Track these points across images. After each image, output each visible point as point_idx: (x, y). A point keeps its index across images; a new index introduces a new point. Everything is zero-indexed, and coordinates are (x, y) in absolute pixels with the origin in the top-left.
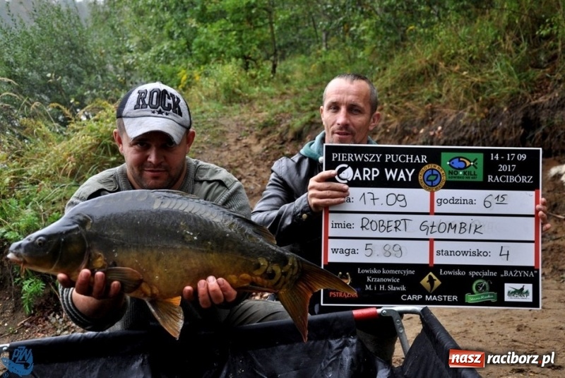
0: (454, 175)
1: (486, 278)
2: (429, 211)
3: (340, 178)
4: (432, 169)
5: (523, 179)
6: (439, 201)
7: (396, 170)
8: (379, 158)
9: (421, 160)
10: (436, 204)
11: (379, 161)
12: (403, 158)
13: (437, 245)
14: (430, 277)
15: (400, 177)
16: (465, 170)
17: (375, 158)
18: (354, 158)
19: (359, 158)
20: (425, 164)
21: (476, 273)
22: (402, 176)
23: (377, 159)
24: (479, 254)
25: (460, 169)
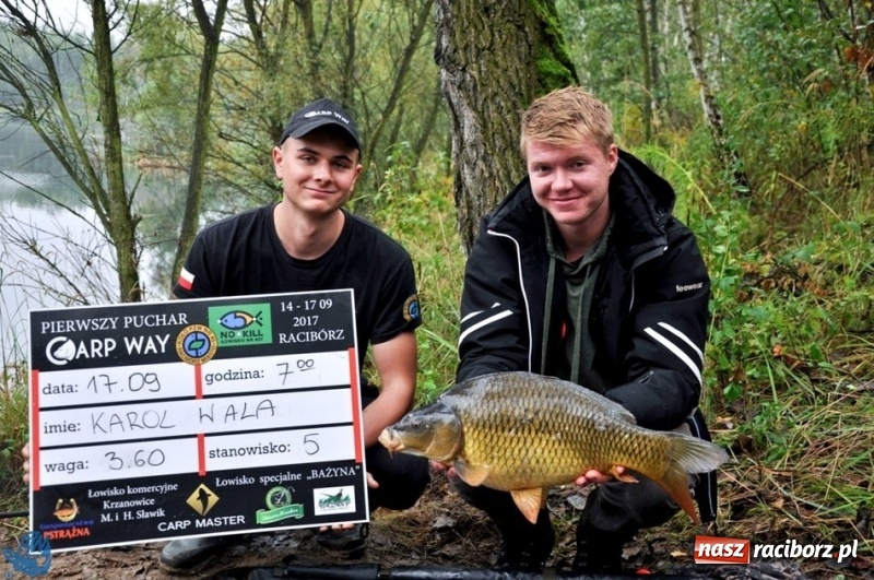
0: (228, 338)
1: (285, 484)
2: (193, 393)
3: (55, 358)
4: (196, 333)
5: (331, 335)
6: (209, 378)
7: (142, 338)
8: (114, 323)
10: (204, 382)
11: (114, 327)
12: (151, 321)
13: (210, 444)
14: (202, 491)
15: (148, 348)
16: (245, 330)
17: (109, 323)
18: (76, 326)
19: (83, 325)
20: (184, 326)
21: (270, 479)
22: (151, 345)
23: (111, 325)
24: (273, 450)
25: (237, 328)
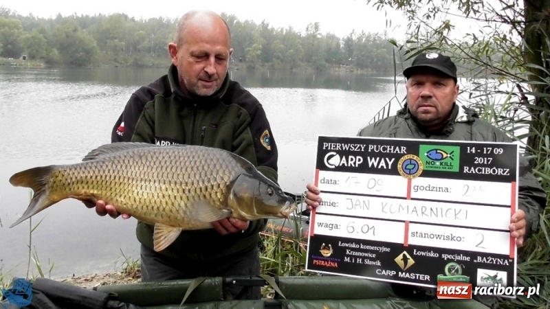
9: (400, 151)
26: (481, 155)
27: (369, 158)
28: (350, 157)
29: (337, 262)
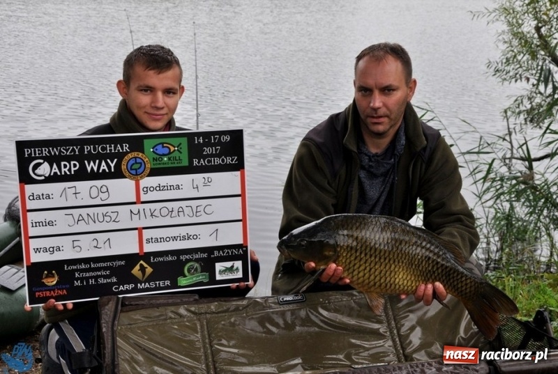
0: (158, 162)
1: (197, 260)
2: (135, 200)
3: (35, 174)
4: (136, 158)
5: (228, 160)
6: (145, 189)
7: (97, 161)
8: (77, 151)
9: (122, 149)
10: (142, 192)
11: (77, 153)
12: (103, 149)
13: (147, 234)
14: (141, 265)
15: (102, 168)
16: (170, 156)
17: (73, 150)
18: (49, 152)
19: (55, 151)
20: (127, 153)
21: (187, 257)
22: (104, 166)
23: (75, 152)
24: (189, 238)
25: (164, 155)
26: (209, 144)
27: (86, 162)
28: (63, 163)
29: (65, 289)
